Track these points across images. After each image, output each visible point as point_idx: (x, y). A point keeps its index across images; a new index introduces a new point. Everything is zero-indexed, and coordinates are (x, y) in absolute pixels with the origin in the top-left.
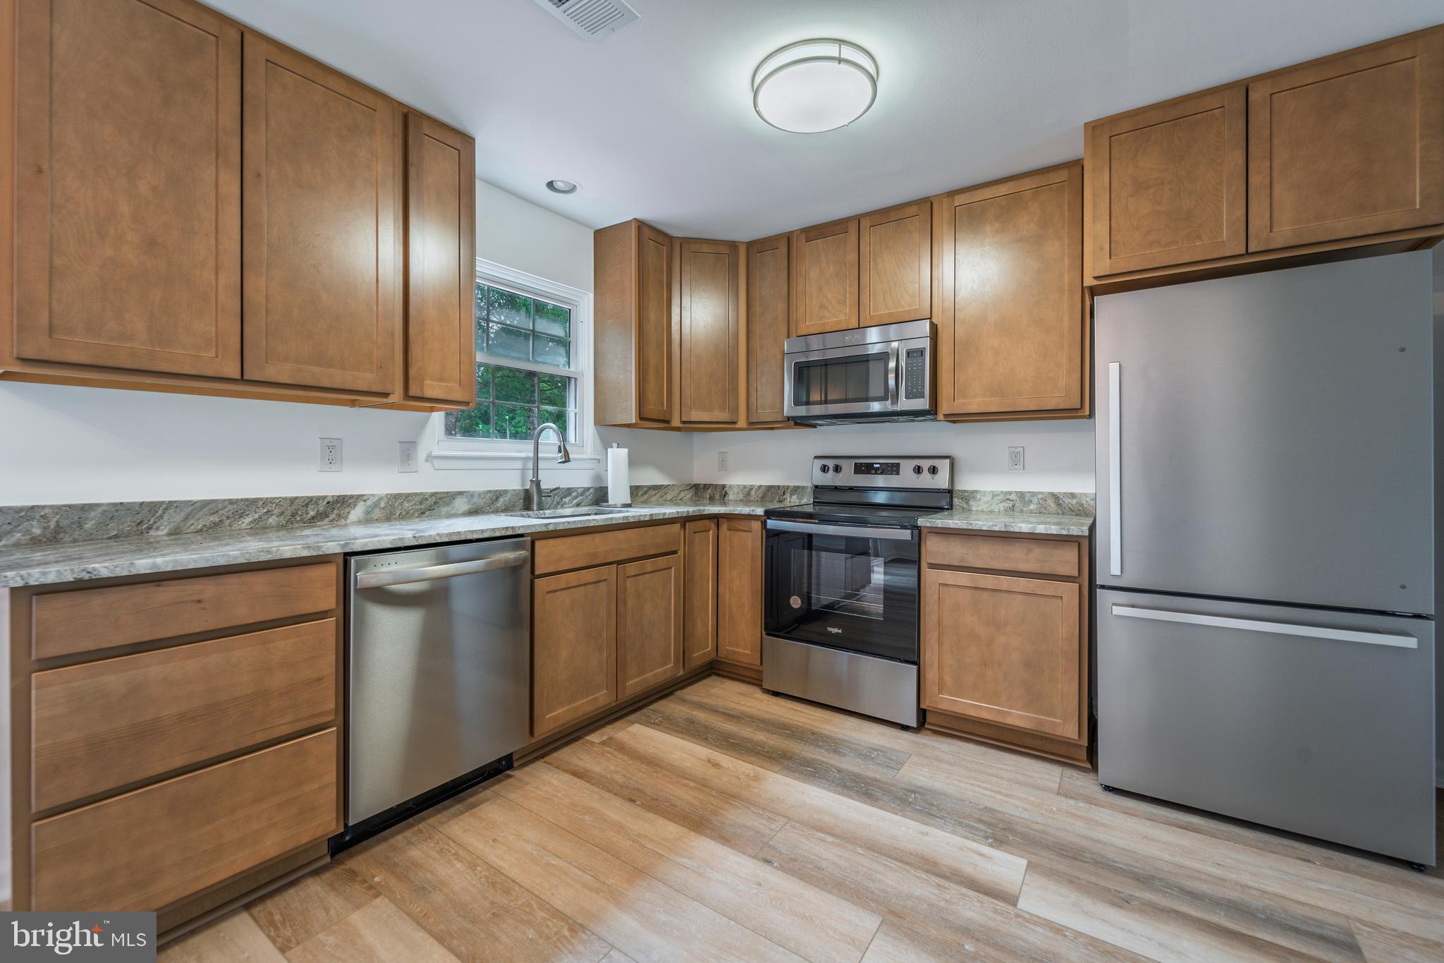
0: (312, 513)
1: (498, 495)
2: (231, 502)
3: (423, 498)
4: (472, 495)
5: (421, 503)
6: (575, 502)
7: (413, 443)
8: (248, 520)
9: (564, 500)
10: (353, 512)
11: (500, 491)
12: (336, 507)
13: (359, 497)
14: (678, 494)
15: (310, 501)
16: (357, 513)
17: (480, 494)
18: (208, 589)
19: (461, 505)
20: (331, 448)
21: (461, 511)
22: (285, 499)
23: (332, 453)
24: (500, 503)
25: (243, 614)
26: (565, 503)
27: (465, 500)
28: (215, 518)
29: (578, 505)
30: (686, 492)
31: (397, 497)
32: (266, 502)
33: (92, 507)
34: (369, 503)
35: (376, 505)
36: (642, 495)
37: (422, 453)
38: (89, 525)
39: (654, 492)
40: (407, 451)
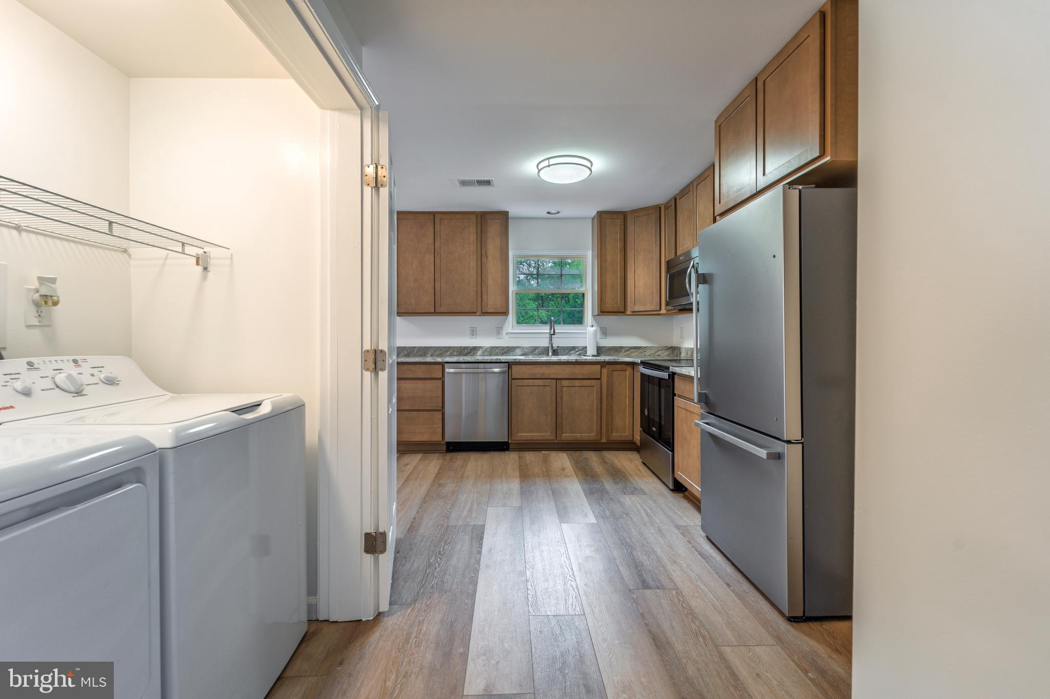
0: (466, 352)
1: (535, 348)
2: (445, 347)
3: (503, 348)
4: (523, 348)
5: (502, 350)
6: (577, 353)
7: (501, 328)
8: (449, 353)
9: (571, 352)
10: (478, 352)
11: (536, 347)
12: (474, 350)
13: (480, 347)
14: (656, 352)
15: (465, 348)
16: (480, 352)
17: (527, 348)
18: (412, 367)
19: (518, 351)
20: (473, 331)
21: (519, 354)
22: (458, 347)
23: (473, 333)
24: (537, 351)
25: (420, 375)
26: (572, 353)
27: (520, 350)
28: (441, 352)
29: (579, 355)
30: (663, 351)
31: (493, 348)
32: (454, 347)
33: (416, 347)
34: (484, 349)
35: (486, 350)
36: (625, 352)
37: (504, 332)
38: (415, 352)
39: (634, 350)
40: (499, 331)
